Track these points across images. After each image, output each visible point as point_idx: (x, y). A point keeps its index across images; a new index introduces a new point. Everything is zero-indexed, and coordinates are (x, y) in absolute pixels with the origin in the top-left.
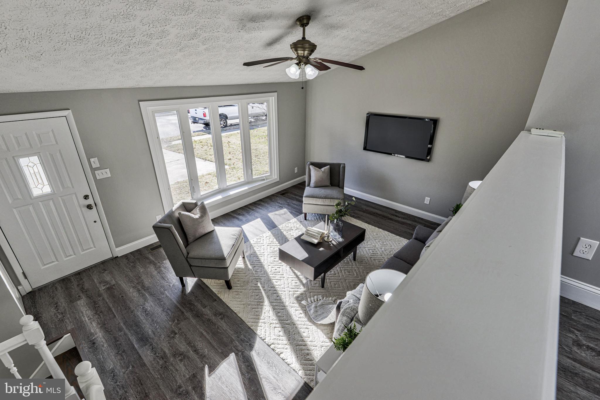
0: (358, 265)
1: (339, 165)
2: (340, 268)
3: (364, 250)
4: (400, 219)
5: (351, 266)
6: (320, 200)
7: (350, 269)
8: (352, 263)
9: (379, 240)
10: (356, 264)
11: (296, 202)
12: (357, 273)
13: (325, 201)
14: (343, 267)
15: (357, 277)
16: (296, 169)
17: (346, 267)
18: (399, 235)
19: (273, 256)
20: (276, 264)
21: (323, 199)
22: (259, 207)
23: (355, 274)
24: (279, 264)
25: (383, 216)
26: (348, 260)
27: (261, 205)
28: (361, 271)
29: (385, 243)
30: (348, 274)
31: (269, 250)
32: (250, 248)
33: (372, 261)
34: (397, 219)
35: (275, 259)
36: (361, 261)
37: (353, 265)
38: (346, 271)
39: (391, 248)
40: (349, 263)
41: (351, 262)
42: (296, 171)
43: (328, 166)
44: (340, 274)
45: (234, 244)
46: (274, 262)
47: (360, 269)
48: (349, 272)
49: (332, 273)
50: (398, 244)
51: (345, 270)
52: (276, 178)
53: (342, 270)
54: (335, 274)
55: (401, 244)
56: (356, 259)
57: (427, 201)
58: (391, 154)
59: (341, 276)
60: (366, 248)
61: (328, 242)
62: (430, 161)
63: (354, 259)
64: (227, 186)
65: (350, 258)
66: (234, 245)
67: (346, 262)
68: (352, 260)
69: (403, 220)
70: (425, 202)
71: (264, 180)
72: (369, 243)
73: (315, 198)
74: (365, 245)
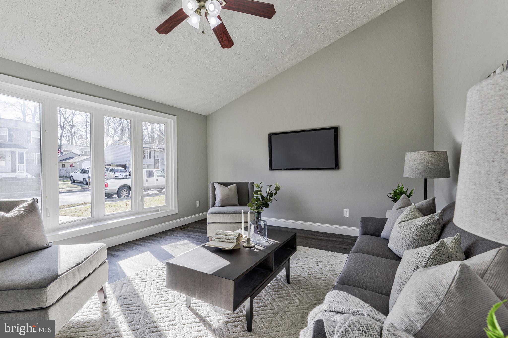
0: (295, 288)
1: (247, 183)
2: (272, 296)
3: (297, 269)
4: (322, 237)
5: (286, 292)
6: (229, 216)
7: (286, 295)
8: (287, 287)
9: (310, 258)
10: (292, 287)
11: (198, 233)
12: (299, 299)
13: (235, 217)
14: (275, 295)
15: (301, 305)
16: (198, 202)
17: (279, 293)
18: (332, 251)
19: (159, 293)
20: (164, 305)
21: (232, 215)
22: (149, 241)
23: (297, 301)
24: (169, 304)
25: (303, 237)
26: (280, 283)
27: (152, 239)
28: (304, 295)
29: (319, 260)
30: (287, 302)
31: (153, 286)
32: (121, 287)
33: (312, 281)
34: (320, 237)
35: (162, 297)
36: (299, 283)
37: (289, 290)
38: (281, 299)
39: (329, 263)
40: (282, 288)
41: (285, 285)
42: (198, 205)
43: (235, 184)
44: (274, 304)
45: (80, 263)
46: (161, 302)
47: (301, 293)
48: (287, 300)
49: (261, 304)
50: (335, 259)
51: (279, 298)
52: (174, 209)
53: (275, 298)
54: (266, 306)
55: (338, 259)
56: (291, 282)
57: (346, 213)
58: (298, 169)
59: (275, 307)
60: (298, 268)
61: (250, 248)
62: (340, 169)
63: (288, 281)
64: (105, 216)
65: (281, 281)
66: (78, 264)
67: (277, 286)
68: (284, 283)
69: (327, 238)
70: (345, 215)
71: (159, 211)
72: (299, 262)
73: (223, 215)
74: (296, 264)
